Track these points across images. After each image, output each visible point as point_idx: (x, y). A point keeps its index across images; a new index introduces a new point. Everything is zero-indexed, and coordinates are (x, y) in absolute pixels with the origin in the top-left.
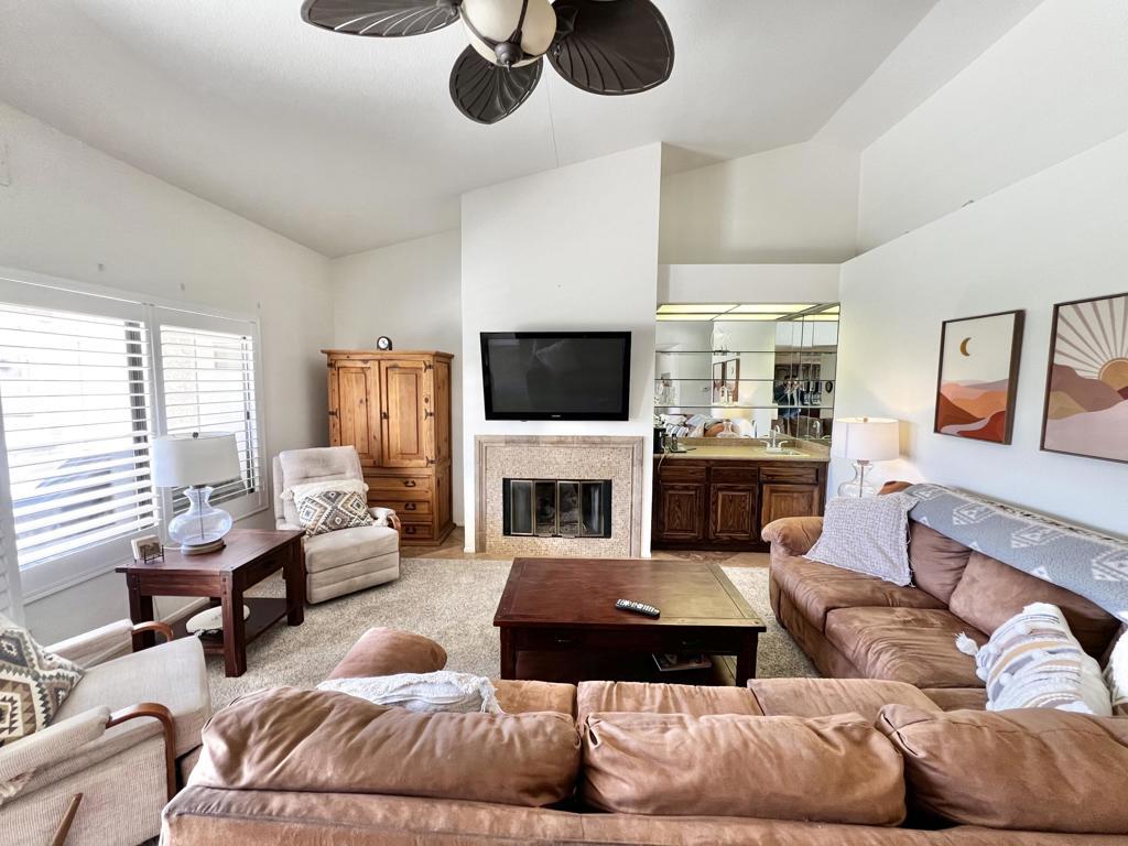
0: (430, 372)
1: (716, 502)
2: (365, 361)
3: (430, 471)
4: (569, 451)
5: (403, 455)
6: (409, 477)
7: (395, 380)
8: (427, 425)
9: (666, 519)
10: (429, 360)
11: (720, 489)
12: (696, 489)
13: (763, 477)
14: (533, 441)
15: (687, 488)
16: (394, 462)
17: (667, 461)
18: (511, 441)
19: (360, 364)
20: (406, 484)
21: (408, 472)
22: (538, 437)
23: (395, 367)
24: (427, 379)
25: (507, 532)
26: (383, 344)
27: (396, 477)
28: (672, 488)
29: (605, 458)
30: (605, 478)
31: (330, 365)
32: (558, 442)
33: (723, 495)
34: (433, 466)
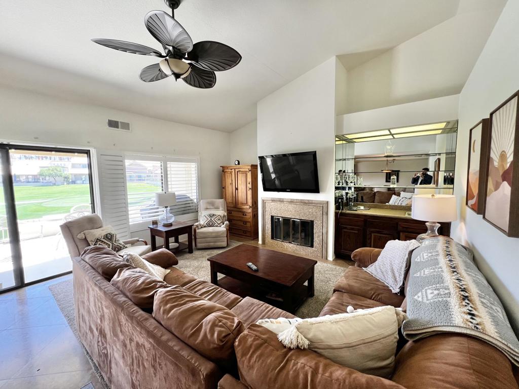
0: (250, 172)
1: (371, 238)
2: (231, 169)
3: (250, 210)
4: (295, 206)
5: (242, 204)
6: (244, 212)
7: (240, 175)
8: (250, 193)
9: (343, 243)
10: (250, 167)
11: (374, 232)
12: (358, 230)
13: (400, 228)
14: (281, 201)
15: (352, 229)
16: (240, 206)
17: (342, 214)
18: (273, 200)
19: (230, 171)
20: (243, 215)
21: (244, 210)
22: (283, 199)
23: (239, 171)
24: (249, 175)
25: (272, 238)
26: (237, 163)
27: (240, 212)
28: (346, 228)
29: (311, 210)
30: (311, 219)
31: (223, 171)
32: (291, 202)
33: (374, 235)
34: (251, 208)
